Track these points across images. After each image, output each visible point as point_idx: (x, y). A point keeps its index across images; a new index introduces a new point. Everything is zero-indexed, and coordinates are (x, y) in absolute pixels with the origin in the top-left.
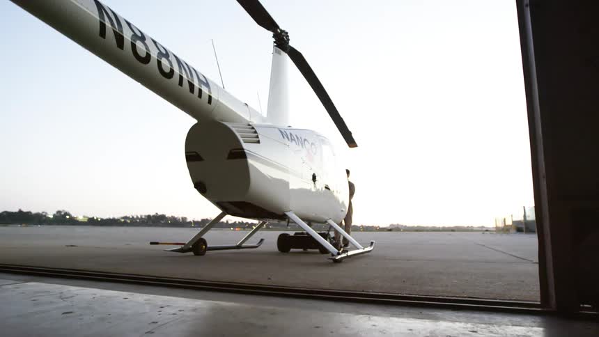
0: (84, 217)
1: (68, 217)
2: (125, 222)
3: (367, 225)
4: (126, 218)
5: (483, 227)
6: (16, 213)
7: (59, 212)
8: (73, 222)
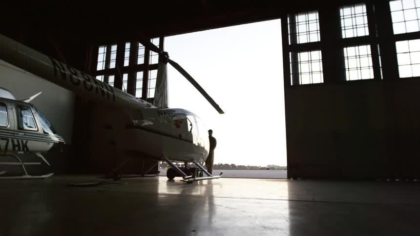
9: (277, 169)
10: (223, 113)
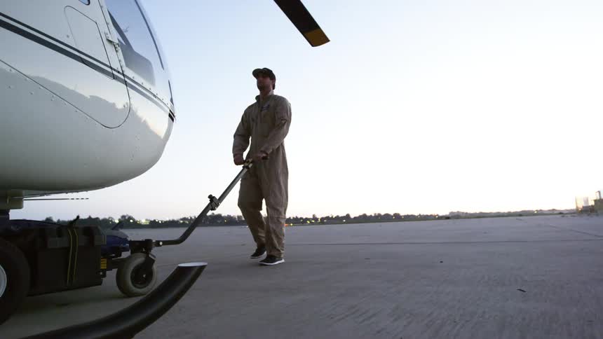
0: (147, 220)
1: (131, 221)
2: (184, 223)
3: (425, 214)
4: (184, 219)
5: (554, 210)
6: (85, 220)
7: (123, 217)
8: (137, 225)
10: (328, 40)
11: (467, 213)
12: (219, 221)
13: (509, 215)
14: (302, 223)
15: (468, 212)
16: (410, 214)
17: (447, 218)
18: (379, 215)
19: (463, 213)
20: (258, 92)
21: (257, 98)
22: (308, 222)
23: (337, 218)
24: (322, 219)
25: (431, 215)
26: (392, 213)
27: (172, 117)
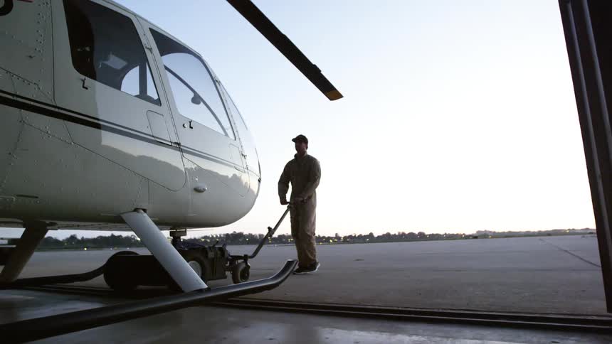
3: (451, 233)
5: (587, 229)
9: (493, 237)
11: (494, 232)
12: (240, 240)
13: (540, 234)
14: (325, 241)
15: (497, 231)
16: (435, 233)
17: (475, 237)
18: (403, 234)
19: (490, 232)
20: (296, 152)
21: (295, 156)
22: (331, 241)
23: (360, 236)
24: (345, 238)
25: (457, 235)
26: (416, 232)
27: (259, 181)
